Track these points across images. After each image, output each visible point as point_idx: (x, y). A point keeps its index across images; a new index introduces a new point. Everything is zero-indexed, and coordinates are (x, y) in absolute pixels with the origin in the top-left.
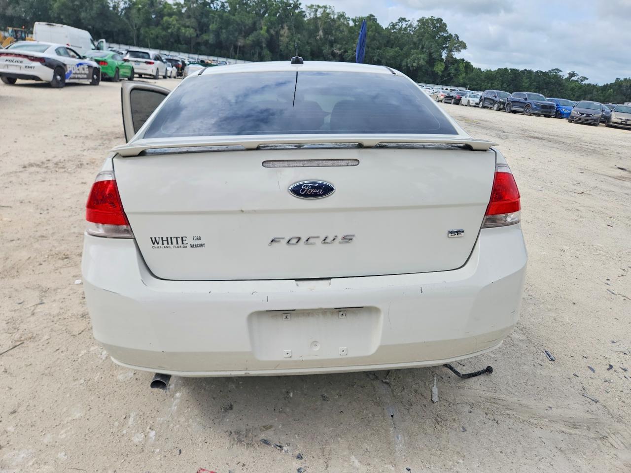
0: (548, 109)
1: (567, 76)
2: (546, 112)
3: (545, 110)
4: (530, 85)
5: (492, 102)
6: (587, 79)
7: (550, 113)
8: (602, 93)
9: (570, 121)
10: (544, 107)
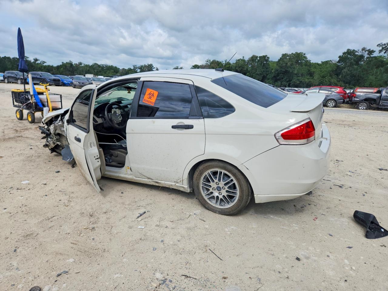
0: (57, 81)
1: (32, 61)
2: (57, 83)
3: (56, 82)
4: (13, 66)
5: (15, 79)
6: (46, 62)
7: (59, 83)
8: (58, 70)
9: (74, 87)
10: (54, 80)
